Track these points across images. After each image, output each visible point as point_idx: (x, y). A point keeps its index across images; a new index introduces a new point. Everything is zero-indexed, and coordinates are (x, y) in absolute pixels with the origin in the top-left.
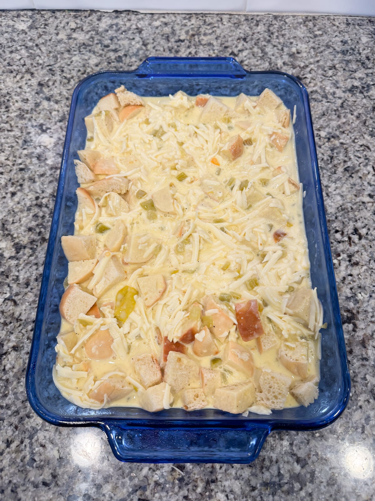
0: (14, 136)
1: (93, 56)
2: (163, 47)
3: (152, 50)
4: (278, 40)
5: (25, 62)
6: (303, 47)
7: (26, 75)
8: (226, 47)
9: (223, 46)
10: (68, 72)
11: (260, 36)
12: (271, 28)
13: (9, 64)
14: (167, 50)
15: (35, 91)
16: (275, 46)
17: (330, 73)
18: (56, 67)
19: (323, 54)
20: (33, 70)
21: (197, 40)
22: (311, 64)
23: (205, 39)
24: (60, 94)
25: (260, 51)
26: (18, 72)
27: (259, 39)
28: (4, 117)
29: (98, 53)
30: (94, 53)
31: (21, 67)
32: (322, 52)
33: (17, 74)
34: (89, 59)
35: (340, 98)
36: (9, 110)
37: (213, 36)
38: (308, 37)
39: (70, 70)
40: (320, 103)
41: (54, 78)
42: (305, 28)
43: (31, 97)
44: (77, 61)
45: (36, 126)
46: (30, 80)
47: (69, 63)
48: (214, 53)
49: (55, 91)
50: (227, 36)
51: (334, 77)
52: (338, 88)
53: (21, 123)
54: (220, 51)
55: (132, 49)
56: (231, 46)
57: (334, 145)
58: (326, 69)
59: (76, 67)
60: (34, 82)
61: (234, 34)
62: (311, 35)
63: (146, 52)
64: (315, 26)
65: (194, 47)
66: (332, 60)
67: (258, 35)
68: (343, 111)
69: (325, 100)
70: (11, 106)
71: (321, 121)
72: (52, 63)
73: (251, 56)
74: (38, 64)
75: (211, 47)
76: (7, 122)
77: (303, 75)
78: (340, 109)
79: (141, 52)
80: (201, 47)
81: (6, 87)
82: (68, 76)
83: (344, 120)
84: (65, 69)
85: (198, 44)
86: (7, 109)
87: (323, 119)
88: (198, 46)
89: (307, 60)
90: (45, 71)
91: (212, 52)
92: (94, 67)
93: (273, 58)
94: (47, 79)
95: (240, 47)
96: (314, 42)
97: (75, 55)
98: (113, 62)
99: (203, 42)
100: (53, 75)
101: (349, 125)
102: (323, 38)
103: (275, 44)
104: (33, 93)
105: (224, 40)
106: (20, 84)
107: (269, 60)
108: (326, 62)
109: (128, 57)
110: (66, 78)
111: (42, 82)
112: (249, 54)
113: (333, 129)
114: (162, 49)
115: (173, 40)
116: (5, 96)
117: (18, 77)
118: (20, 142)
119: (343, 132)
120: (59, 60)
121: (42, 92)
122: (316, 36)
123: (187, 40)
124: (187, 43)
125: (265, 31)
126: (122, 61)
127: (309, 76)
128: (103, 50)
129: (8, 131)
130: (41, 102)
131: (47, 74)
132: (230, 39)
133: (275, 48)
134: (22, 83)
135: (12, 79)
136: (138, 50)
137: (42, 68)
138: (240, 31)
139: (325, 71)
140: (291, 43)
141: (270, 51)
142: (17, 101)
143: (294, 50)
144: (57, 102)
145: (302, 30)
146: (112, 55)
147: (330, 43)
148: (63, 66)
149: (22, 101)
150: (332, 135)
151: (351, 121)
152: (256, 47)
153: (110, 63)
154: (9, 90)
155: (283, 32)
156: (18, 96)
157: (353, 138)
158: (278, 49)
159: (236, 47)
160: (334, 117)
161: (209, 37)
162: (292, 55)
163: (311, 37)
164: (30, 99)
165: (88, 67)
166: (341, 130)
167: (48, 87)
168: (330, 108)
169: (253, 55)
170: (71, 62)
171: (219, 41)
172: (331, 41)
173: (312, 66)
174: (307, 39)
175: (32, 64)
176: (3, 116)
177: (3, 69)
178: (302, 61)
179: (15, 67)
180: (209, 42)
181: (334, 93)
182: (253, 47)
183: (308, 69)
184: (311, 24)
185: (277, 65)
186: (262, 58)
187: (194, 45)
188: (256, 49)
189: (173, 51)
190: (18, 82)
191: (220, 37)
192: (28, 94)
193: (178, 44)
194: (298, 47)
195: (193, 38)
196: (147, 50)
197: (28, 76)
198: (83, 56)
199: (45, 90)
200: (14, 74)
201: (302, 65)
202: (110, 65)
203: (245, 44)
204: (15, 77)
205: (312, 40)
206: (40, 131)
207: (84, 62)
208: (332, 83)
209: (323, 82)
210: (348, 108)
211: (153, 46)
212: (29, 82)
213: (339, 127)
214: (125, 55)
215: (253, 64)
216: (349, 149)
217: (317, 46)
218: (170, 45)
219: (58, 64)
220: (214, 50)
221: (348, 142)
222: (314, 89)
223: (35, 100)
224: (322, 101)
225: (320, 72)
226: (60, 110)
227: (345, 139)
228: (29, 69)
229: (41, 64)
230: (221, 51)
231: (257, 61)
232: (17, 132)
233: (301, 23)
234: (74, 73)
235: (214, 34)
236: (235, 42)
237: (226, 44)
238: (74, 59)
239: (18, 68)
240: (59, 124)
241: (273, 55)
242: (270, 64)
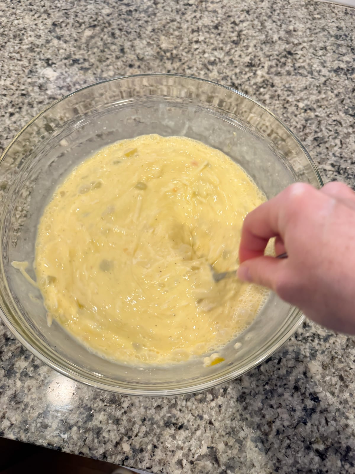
0: (22, 66)
1: (107, 7)
2: (172, 8)
3: (161, 9)
4: (278, 17)
5: (45, 4)
6: (300, 26)
7: (43, 15)
8: (229, 16)
9: (227, 15)
10: (81, 17)
11: (263, 11)
12: (275, 6)
13: (31, 4)
14: (174, 11)
15: (49, 30)
16: (274, 22)
17: (320, 53)
18: (71, 12)
19: (318, 35)
20: (50, 11)
21: (204, 6)
22: (304, 42)
23: (211, 7)
24: (70, 35)
25: (260, 24)
26: (37, 11)
27: (261, 14)
28: (17, 48)
29: (111, 5)
30: (108, 4)
31: (41, 8)
32: (317, 33)
33: (36, 13)
34: (102, 9)
35: (324, 76)
36: (22, 43)
37: (219, 5)
38: (307, 19)
39: (83, 16)
40: (304, 78)
41: (68, 21)
42: (306, 10)
43: (44, 34)
44: (91, 9)
45: (43, 60)
46: (46, 19)
47: (84, 10)
48: (217, 20)
49: (66, 32)
50: (232, 7)
51: (323, 57)
52: (324, 67)
53: (30, 55)
54: (222, 19)
55: (143, 6)
56: (234, 16)
57: (309, 116)
58: (317, 49)
59: (89, 14)
60: (49, 22)
61: (239, 6)
62: (310, 17)
63: (155, 10)
64: (315, 10)
65: (199, 12)
66: (325, 42)
67: (261, 9)
68: (325, 88)
69: (310, 76)
70: (24, 39)
71: (302, 94)
72: (69, 8)
73: (251, 27)
74: (56, 7)
75: (216, 14)
76: (18, 53)
77: (295, 51)
78: (322, 85)
79: (150, 10)
80: (206, 13)
81: (24, 23)
82: (81, 21)
83: (324, 96)
84: (79, 14)
85: (204, 9)
86: (20, 42)
87: (305, 92)
88: (204, 11)
89: (301, 38)
90: (61, 14)
91: (215, 18)
92: (105, 17)
93: (270, 32)
94: (61, 20)
95: (242, 17)
96: (311, 24)
97: (91, 3)
98: (124, 14)
99: (209, 9)
100: (67, 18)
101: (327, 101)
102: (321, 21)
103: (275, 20)
104: (46, 31)
105: (229, 9)
106: (36, 22)
107: (266, 33)
108: (318, 42)
109: (138, 12)
110: (78, 22)
111: (56, 23)
112: (249, 25)
113: (311, 102)
114: (170, 9)
115: (182, 3)
116: (21, 30)
117: (36, 16)
118: (27, 71)
119: (320, 107)
120: (75, 6)
121: (54, 31)
122: (314, 19)
123: (195, 5)
124: (194, 7)
125: (268, 8)
126: (131, 15)
127: (300, 52)
128: (116, 3)
129: (18, 60)
130: (51, 40)
131: (62, 17)
132: (234, 10)
133: (274, 24)
134: (39, 21)
135: (30, 17)
136: (149, 7)
137: (59, 11)
138: (245, 4)
139: (316, 51)
140: (290, 21)
141: (269, 26)
142: (30, 36)
143: (291, 28)
144: (66, 42)
145: (303, 12)
146: (124, 8)
147: (326, 27)
148: (78, 11)
149: (35, 36)
150: (310, 107)
151: (330, 98)
152: (257, 20)
153: (120, 15)
154: (26, 26)
155: (285, 11)
156: (33, 31)
157: (328, 113)
158: (277, 25)
159: (239, 17)
160: (315, 92)
161: (215, 5)
162: (288, 32)
163: (309, 19)
164: (42, 36)
165: (100, 15)
166: (319, 104)
167: (61, 27)
168: (313, 84)
169: (253, 27)
170: (86, 9)
171: (224, 10)
172: (327, 25)
173: (305, 44)
174: (305, 20)
175: (50, 6)
176: (15, 47)
177: (25, 7)
178: (296, 39)
179: (35, 7)
180: (214, 9)
181: (320, 71)
182: (254, 20)
183: (301, 47)
184: (312, 8)
185: (272, 38)
186: (260, 31)
187: (200, 10)
188: (256, 22)
189: (180, 12)
190: (35, 19)
191: (225, 6)
192: (41, 31)
193: (186, 7)
194: (296, 26)
195: (200, 4)
196: (157, 8)
197: (45, 16)
198: (98, 5)
199: (58, 30)
200: (33, 13)
201: (296, 42)
202: (120, 17)
203: (247, 16)
204: (33, 15)
205: (310, 22)
206: (46, 65)
207: (97, 11)
208: (320, 62)
209: (312, 60)
210: (330, 86)
211: (162, 5)
212: (45, 22)
213: (318, 101)
214: (136, 10)
215: (250, 34)
216: (322, 122)
217: (314, 27)
218: (178, 7)
219: (74, 10)
220: (217, 17)
221: (323, 115)
222: (303, 64)
223: (47, 38)
224: (307, 76)
225: (311, 50)
226: (68, 49)
227: (320, 112)
228: (47, 10)
229: (58, 7)
230: (224, 19)
231: (255, 32)
232: (25, 62)
233: (302, 6)
234: (86, 19)
235: (220, 3)
236: (239, 13)
237: (230, 14)
238: (89, 7)
239: (38, 8)
240: (64, 61)
241: (271, 29)
242: (267, 36)
